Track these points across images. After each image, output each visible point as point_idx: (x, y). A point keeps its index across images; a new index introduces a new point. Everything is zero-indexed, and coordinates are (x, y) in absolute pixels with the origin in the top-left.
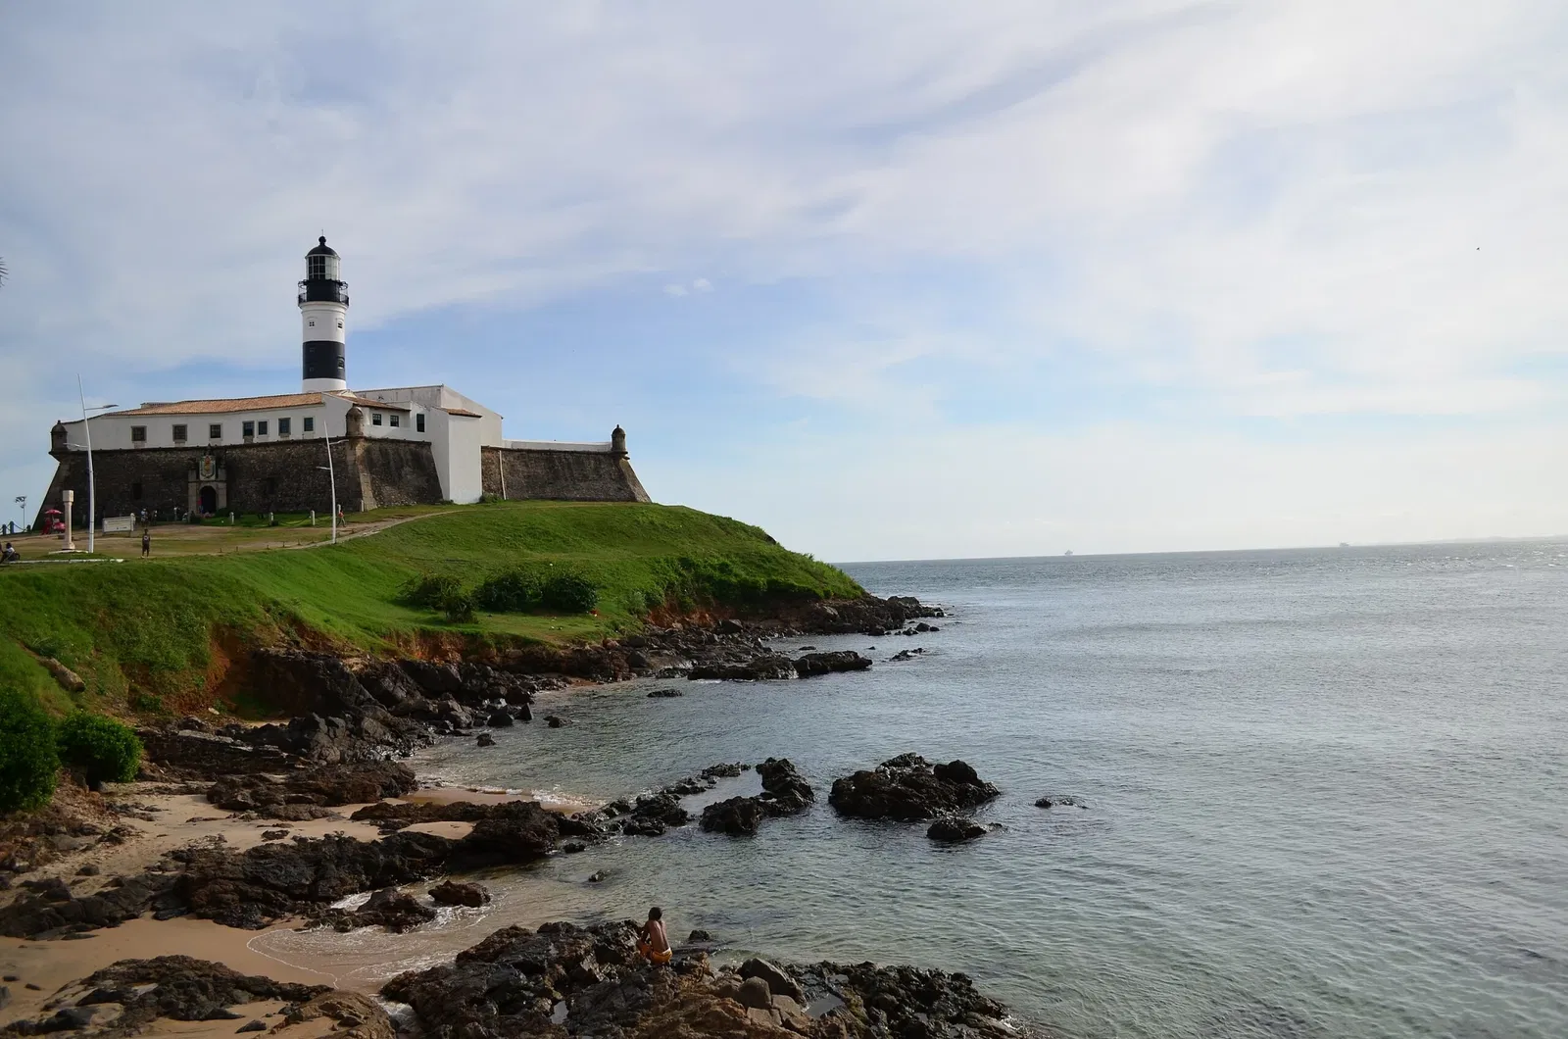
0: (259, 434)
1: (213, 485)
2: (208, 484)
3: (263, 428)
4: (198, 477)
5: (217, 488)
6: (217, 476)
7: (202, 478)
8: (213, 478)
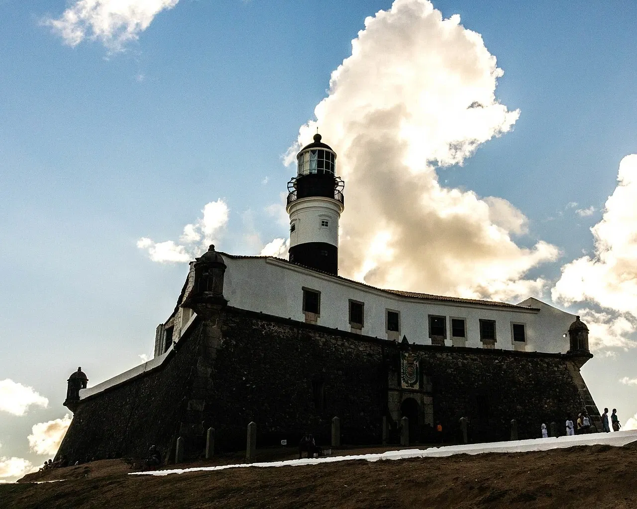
0: (454, 335)
1: (417, 397)
2: (411, 396)
3: (459, 328)
4: (399, 384)
5: (422, 402)
6: (421, 386)
7: (404, 385)
8: (417, 387)
